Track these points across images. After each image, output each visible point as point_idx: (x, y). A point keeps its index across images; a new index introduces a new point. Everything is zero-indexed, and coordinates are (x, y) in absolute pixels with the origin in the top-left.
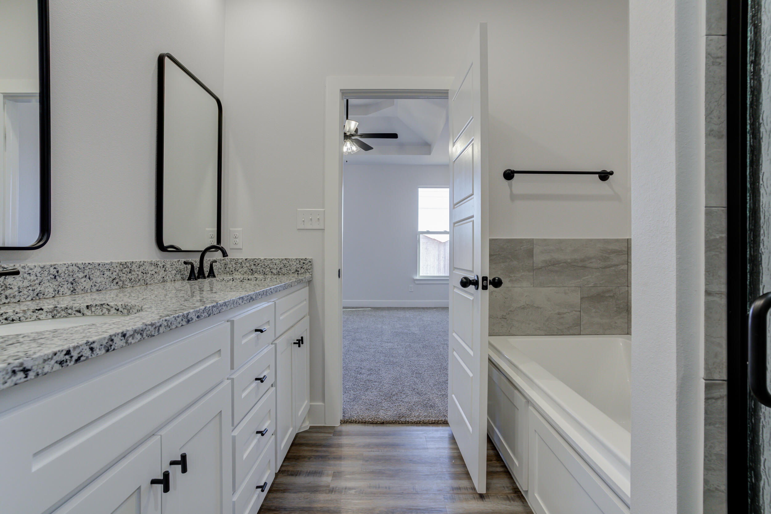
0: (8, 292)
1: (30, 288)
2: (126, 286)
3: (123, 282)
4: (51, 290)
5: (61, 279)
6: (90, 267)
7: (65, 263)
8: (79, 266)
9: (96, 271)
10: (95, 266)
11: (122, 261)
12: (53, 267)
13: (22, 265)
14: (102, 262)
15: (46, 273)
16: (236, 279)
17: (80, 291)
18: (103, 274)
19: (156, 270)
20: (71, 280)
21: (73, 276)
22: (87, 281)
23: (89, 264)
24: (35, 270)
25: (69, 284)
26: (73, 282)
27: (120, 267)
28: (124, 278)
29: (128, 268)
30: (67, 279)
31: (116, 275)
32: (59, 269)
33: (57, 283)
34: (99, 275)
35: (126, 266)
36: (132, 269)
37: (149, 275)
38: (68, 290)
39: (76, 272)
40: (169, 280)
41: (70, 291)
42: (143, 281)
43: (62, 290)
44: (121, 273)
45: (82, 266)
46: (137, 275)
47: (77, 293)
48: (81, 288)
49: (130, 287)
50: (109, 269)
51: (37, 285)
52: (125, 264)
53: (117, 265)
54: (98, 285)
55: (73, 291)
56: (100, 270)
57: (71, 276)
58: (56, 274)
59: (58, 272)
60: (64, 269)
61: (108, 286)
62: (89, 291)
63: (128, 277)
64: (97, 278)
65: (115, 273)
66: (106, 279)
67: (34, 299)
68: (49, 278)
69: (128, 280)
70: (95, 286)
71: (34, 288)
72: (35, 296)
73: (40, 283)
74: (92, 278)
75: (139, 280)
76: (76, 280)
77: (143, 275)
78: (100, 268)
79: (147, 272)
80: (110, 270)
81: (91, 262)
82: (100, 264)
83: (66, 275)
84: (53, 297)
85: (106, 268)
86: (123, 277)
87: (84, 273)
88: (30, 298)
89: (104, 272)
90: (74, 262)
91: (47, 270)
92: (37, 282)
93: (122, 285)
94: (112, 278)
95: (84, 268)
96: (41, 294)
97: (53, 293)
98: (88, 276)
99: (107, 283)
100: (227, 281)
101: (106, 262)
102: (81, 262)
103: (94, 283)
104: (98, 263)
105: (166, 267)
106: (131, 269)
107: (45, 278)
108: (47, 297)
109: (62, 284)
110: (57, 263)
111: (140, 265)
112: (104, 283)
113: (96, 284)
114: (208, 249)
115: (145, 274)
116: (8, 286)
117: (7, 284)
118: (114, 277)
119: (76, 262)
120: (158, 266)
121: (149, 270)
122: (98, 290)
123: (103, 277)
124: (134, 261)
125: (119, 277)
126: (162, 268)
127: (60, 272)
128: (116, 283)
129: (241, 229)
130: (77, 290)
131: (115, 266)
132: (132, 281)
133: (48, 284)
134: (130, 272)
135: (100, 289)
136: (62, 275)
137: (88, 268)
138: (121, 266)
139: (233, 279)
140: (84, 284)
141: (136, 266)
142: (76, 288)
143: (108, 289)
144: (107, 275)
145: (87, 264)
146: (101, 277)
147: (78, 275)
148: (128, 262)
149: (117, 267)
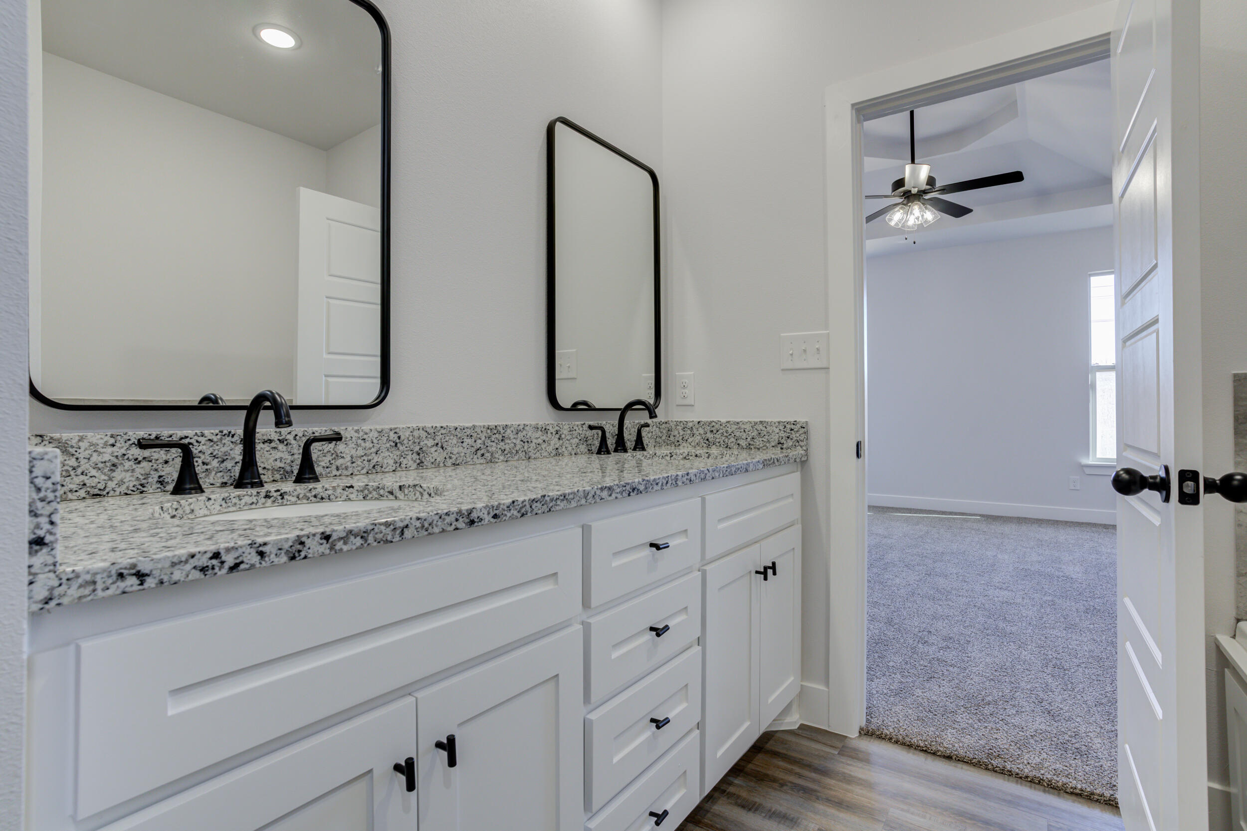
0: (340, 462)
1: (365, 458)
2: (497, 460)
3: (492, 454)
4: (391, 462)
5: (404, 447)
6: (443, 431)
7: (408, 426)
8: (428, 430)
9: (452, 437)
10: (450, 431)
11: (490, 424)
12: (393, 431)
13: (356, 428)
14: (461, 425)
15: (385, 439)
16: (676, 455)
17: (429, 464)
18: (462, 442)
19: (544, 438)
20: (417, 449)
21: (419, 443)
22: (439, 451)
23: (442, 427)
24: (371, 435)
25: (415, 454)
26: (419, 451)
27: (487, 433)
28: (494, 449)
29: (500, 433)
30: (412, 447)
31: (480, 444)
32: (401, 434)
33: (398, 453)
34: (456, 443)
35: (496, 432)
36: (506, 435)
37: (533, 445)
38: (412, 462)
39: (424, 438)
40: (566, 453)
41: (416, 464)
42: (524, 453)
43: (405, 462)
44: (489, 441)
45: (432, 431)
46: (513, 445)
47: (425, 467)
48: (431, 460)
49: (503, 461)
51: (374, 455)
52: (494, 428)
53: (482, 429)
54: (454, 457)
55: (420, 464)
56: (457, 436)
57: (417, 444)
58: (398, 441)
59: (399, 438)
60: (408, 433)
61: (469, 459)
62: (442, 465)
63: (499, 447)
64: (453, 447)
65: (479, 441)
66: (466, 448)
67: (370, 472)
68: (388, 445)
69: (500, 452)
70: (450, 458)
71: (369, 458)
72: (371, 468)
73: (378, 451)
74: (446, 447)
75: (517, 452)
76: (424, 449)
77: (523, 444)
78: (458, 434)
79: (530, 441)
80: (471, 436)
81: (444, 425)
82: (457, 428)
83: (410, 443)
84: (394, 471)
85: (466, 434)
86: (492, 446)
87: (434, 440)
88: (364, 471)
89: (463, 439)
90: (421, 425)
91: (386, 435)
92: (374, 450)
93: (491, 459)
94: (475, 447)
95: (434, 433)
96: (379, 467)
97: (394, 465)
98: (440, 444)
99: (467, 455)
100: (661, 457)
101: (467, 425)
102: (430, 426)
103: (449, 454)
104: (454, 427)
105: (561, 433)
106: (504, 435)
107: (383, 446)
108: (387, 470)
109: (405, 454)
110: (399, 426)
111: (519, 429)
112: (463, 454)
113: (451, 455)
114: (630, 406)
115: (526, 443)
116: (340, 455)
117: (338, 452)
118: (478, 447)
119: (424, 425)
120: (547, 432)
121: (532, 437)
122: (454, 464)
123: (462, 446)
124: (509, 423)
125: (485, 447)
126: (554, 435)
127: (402, 438)
129: (692, 373)
130: (425, 463)
131: (479, 431)
132: (506, 452)
133: (387, 454)
134: (502, 440)
135: (457, 463)
136: (405, 442)
137: (440, 433)
138: (489, 431)
139: (671, 453)
140: (435, 455)
141: (512, 432)
142: (423, 460)
143: (469, 463)
144: (467, 443)
145: (439, 428)
146: (458, 446)
147: (426, 442)
148: (500, 426)
149: (482, 432)
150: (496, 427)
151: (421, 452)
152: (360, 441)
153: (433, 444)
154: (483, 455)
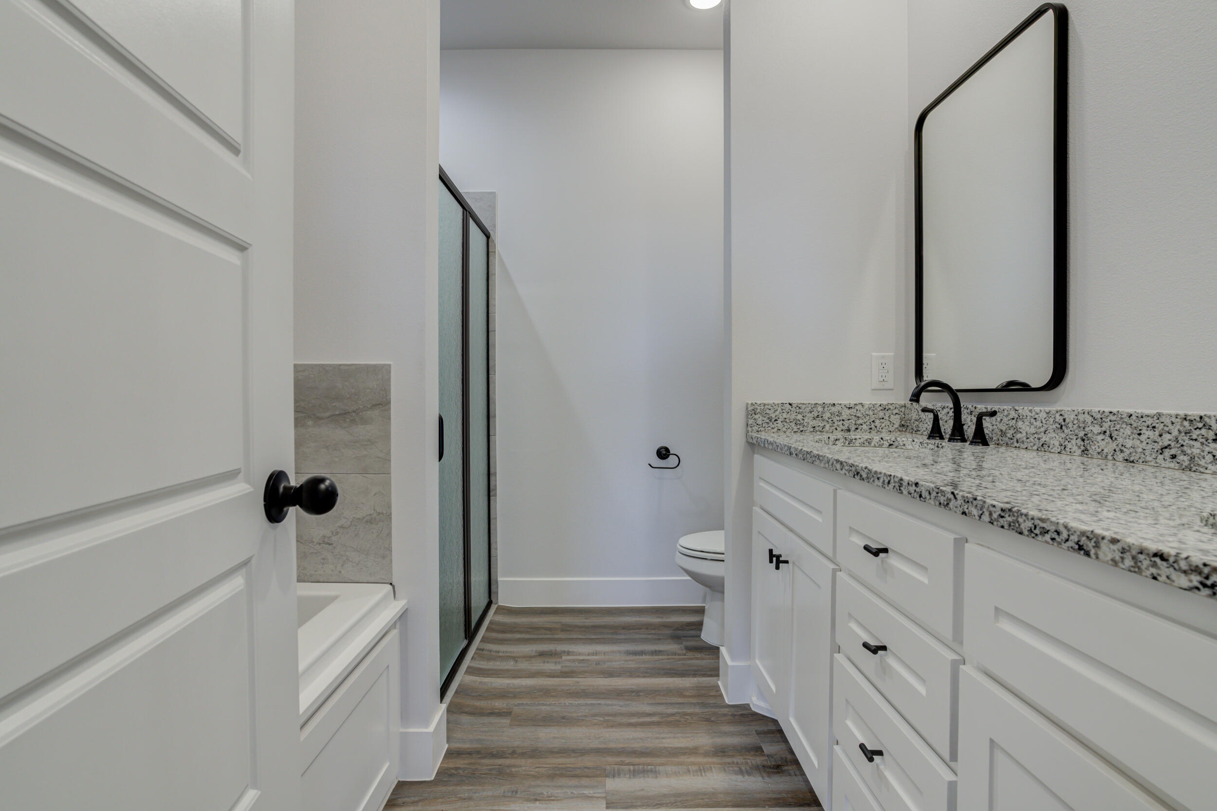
0: (1019, 436)
1: (1036, 435)
2: (1202, 470)
3: (1192, 459)
4: (1057, 444)
5: (1069, 430)
6: (1113, 418)
7: (1074, 408)
8: (1094, 415)
9: (1124, 426)
10: (1122, 418)
11: (1189, 413)
12: (1059, 413)
13: (1030, 408)
14: (1139, 411)
15: (1051, 420)
17: (1095, 454)
18: (1140, 434)
20: (1081, 434)
21: (1084, 428)
22: (1106, 441)
23: (1111, 413)
24: (1040, 415)
25: (1079, 440)
26: (1084, 437)
27: (1181, 425)
28: (1196, 451)
29: (1209, 429)
30: (1077, 431)
31: (1170, 440)
32: (1066, 416)
33: (1063, 436)
34: (1129, 434)
35: (1200, 425)
38: (1077, 448)
39: (1090, 423)
41: (1080, 451)
43: (1069, 446)
44: (1186, 438)
45: (1099, 416)
47: (1090, 456)
48: (1097, 449)
50: (1153, 425)
51: (1043, 434)
52: (1198, 419)
53: (1174, 420)
54: (1127, 452)
55: (1085, 451)
56: (1131, 425)
57: (1082, 429)
58: (1063, 423)
59: (1064, 420)
60: (1073, 416)
61: (1148, 458)
62: (1110, 457)
63: (1207, 449)
64: (1125, 438)
65: (1167, 437)
66: (1145, 443)
67: (1039, 449)
68: (1054, 427)
70: (1122, 451)
71: (1040, 436)
72: (1040, 446)
73: (1046, 431)
74: (1115, 436)
76: (1089, 435)
78: (1133, 422)
80: (1154, 427)
81: (1115, 410)
82: (1131, 415)
83: (1075, 427)
84: (1059, 453)
85: (1146, 424)
86: (1191, 446)
87: (1101, 427)
88: (1035, 448)
89: (1140, 430)
90: (1087, 409)
91: (1053, 417)
92: (1043, 429)
93: (1190, 464)
94: (1160, 444)
95: (1101, 419)
96: (1046, 446)
97: (1059, 447)
98: (1108, 433)
99: (1147, 453)
101: (1148, 412)
102: (1097, 409)
103: (1120, 446)
104: (1128, 413)
107: (1050, 426)
108: (1052, 451)
109: (1069, 438)
110: (1064, 408)
112: (1140, 450)
113: (1123, 448)
116: (1019, 430)
117: (1018, 427)
118: (1166, 444)
119: (1090, 409)
122: (1126, 460)
123: (1139, 439)
125: (1179, 445)
127: (1067, 421)
128: (1172, 455)
130: (1091, 451)
131: (1167, 421)
133: (1053, 435)
134: (1214, 440)
135: (1132, 459)
136: (1070, 425)
137: (1108, 420)
138: (1186, 423)
140: (1102, 444)
142: (1088, 448)
143: (1150, 463)
144: (1146, 436)
145: (1107, 414)
146: (1133, 439)
147: (1091, 428)
148: (1209, 417)
149: (1173, 423)
150: (1201, 417)
151: (1086, 439)
152: (1032, 420)
153: (1099, 432)
154: (1174, 457)
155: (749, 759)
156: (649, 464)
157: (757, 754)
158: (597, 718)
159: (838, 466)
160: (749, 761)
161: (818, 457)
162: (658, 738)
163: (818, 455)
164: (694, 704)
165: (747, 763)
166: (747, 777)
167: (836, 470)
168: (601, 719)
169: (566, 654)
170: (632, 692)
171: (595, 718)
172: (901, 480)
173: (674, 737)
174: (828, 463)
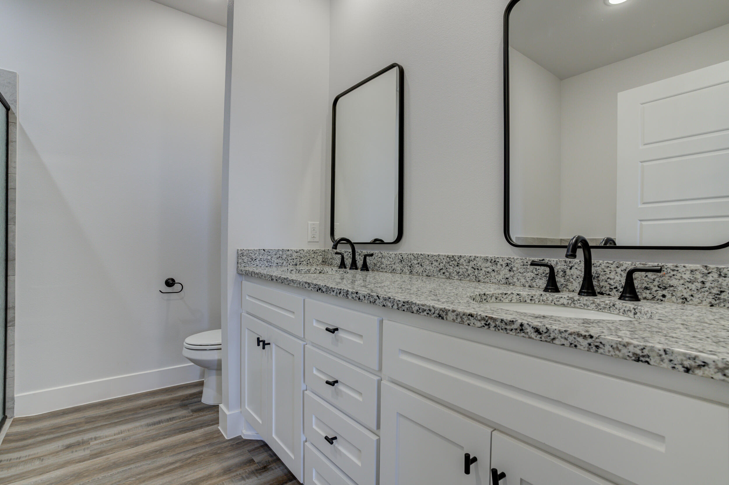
0: (382, 266)
1: (390, 265)
2: (453, 278)
3: (450, 274)
4: (399, 269)
5: (404, 263)
6: (422, 257)
7: (406, 252)
8: (415, 255)
9: (426, 260)
10: (425, 257)
11: (449, 254)
12: (400, 255)
13: (388, 252)
14: (432, 254)
15: (397, 258)
17: (415, 273)
18: (432, 264)
19: (494, 268)
20: (410, 264)
21: (411, 262)
23: (421, 254)
24: (392, 256)
25: (409, 267)
27: (446, 260)
28: (451, 270)
29: (456, 261)
30: (408, 263)
31: (442, 266)
32: (403, 256)
33: (402, 265)
34: (428, 264)
35: (453, 259)
36: (460, 262)
37: (483, 272)
38: (408, 271)
39: (413, 259)
40: (518, 283)
42: (474, 277)
43: (404, 270)
44: (448, 265)
45: (416, 256)
46: (465, 270)
47: (413, 274)
48: (416, 271)
49: (457, 279)
50: (437, 260)
51: (393, 265)
52: (452, 257)
53: (444, 257)
55: (411, 272)
56: (429, 260)
58: (402, 259)
59: (402, 258)
60: (406, 256)
61: (435, 274)
62: (421, 274)
63: (455, 269)
64: (427, 266)
65: (442, 264)
66: (434, 268)
67: (392, 272)
69: (455, 273)
70: (425, 271)
71: (392, 266)
73: (394, 263)
74: (423, 265)
75: (469, 275)
76: (413, 265)
77: (474, 270)
78: (429, 259)
79: (480, 268)
80: (437, 261)
81: (422, 253)
82: (429, 255)
83: (407, 261)
84: (400, 273)
85: (434, 259)
86: (450, 269)
87: (417, 261)
88: (390, 271)
89: (432, 262)
90: (412, 252)
91: (398, 256)
92: (393, 262)
93: (449, 276)
94: (439, 268)
95: (418, 257)
96: (395, 270)
98: (420, 263)
99: (435, 272)
101: (435, 254)
102: (416, 253)
103: (425, 269)
105: (512, 266)
106: (458, 262)
107: (397, 261)
108: (397, 272)
109: (405, 266)
110: (402, 252)
111: (470, 259)
112: (432, 271)
113: (426, 270)
115: (476, 270)
116: (383, 263)
118: (441, 268)
119: (414, 253)
120: (497, 264)
121: (482, 266)
122: (427, 275)
123: (432, 266)
124: (463, 255)
125: (446, 268)
126: (504, 267)
127: (404, 258)
128: (443, 273)
130: (413, 272)
131: (442, 258)
132: (460, 274)
133: (398, 265)
134: (457, 266)
135: (429, 275)
136: (405, 260)
137: (420, 258)
138: (448, 259)
140: (418, 268)
141: (465, 261)
142: (412, 270)
143: (436, 277)
144: (434, 265)
145: (420, 255)
146: (430, 266)
147: (413, 261)
148: (456, 256)
149: (444, 259)
150: (453, 256)
151: (411, 266)
152: (389, 258)
153: (417, 263)
154: (444, 273)
155: (247, 469)
156: (160, 291)
157: (251, 464)
158: (130, 479)
159: (307, 285)
160: (247, 470)
161: (292, 281)
162: (181, 477)
163: (293, 280)
164: (205, 446)
165: (246, 472)
166: (247, 480)
167: (305, 288)
168: (134, 479)
169: (93, 440)
170: (157, 451)
171: (128, 480)
172: (348, 291)
173: (194, 472)
174: (300, 284)
